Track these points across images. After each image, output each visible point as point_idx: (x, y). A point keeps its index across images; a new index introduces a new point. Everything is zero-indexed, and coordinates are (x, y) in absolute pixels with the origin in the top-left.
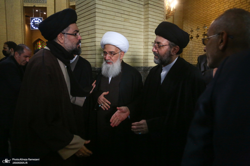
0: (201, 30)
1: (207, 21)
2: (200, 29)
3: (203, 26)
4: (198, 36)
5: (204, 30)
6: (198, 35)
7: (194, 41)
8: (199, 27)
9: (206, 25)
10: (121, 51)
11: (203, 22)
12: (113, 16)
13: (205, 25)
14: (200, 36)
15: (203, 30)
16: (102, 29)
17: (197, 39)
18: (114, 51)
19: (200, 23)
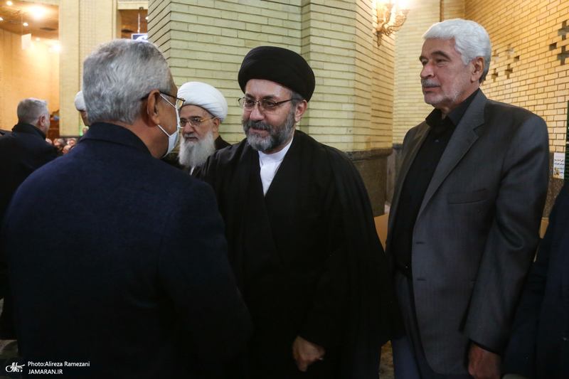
0: (503, 59)
1: (514, 35)
2: (500, 55)
3: (506, 48)
4: (496, 75)
5: (509, 58)
6: (497, 71)
7: (488, 87)
8: (498, 52)
9: (512, 46)
10: (213, 116)
11: (505, 39)
12: (215, 37)
13: (510, 45)
14: (499, 75)
15: (506, 58)
16: (187, 67)
17: (494, 81)
18: (199, 115)
19: (499, 41)
